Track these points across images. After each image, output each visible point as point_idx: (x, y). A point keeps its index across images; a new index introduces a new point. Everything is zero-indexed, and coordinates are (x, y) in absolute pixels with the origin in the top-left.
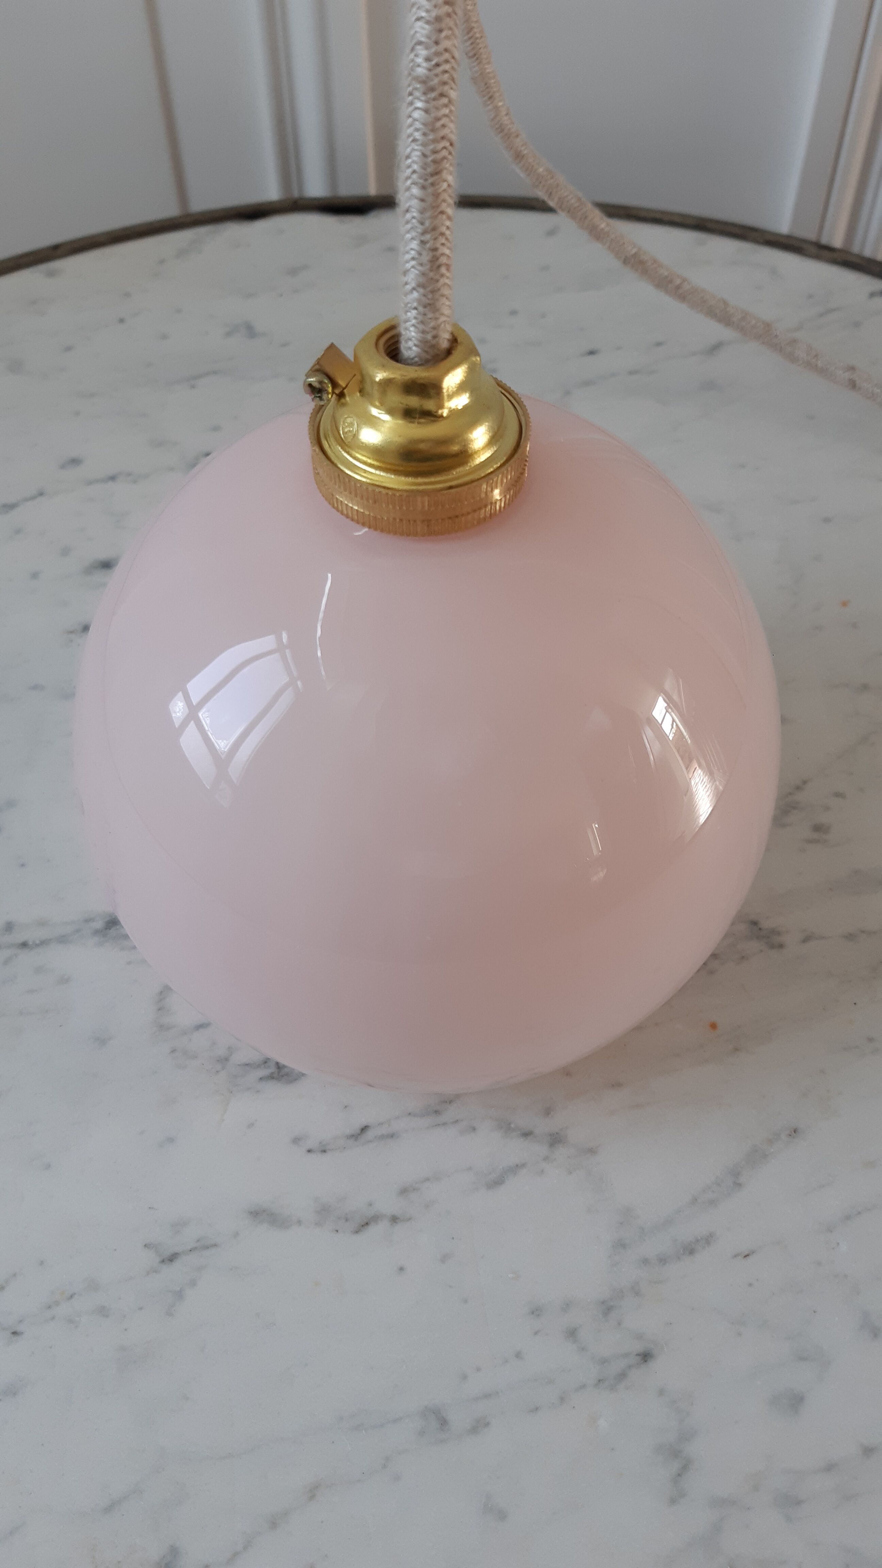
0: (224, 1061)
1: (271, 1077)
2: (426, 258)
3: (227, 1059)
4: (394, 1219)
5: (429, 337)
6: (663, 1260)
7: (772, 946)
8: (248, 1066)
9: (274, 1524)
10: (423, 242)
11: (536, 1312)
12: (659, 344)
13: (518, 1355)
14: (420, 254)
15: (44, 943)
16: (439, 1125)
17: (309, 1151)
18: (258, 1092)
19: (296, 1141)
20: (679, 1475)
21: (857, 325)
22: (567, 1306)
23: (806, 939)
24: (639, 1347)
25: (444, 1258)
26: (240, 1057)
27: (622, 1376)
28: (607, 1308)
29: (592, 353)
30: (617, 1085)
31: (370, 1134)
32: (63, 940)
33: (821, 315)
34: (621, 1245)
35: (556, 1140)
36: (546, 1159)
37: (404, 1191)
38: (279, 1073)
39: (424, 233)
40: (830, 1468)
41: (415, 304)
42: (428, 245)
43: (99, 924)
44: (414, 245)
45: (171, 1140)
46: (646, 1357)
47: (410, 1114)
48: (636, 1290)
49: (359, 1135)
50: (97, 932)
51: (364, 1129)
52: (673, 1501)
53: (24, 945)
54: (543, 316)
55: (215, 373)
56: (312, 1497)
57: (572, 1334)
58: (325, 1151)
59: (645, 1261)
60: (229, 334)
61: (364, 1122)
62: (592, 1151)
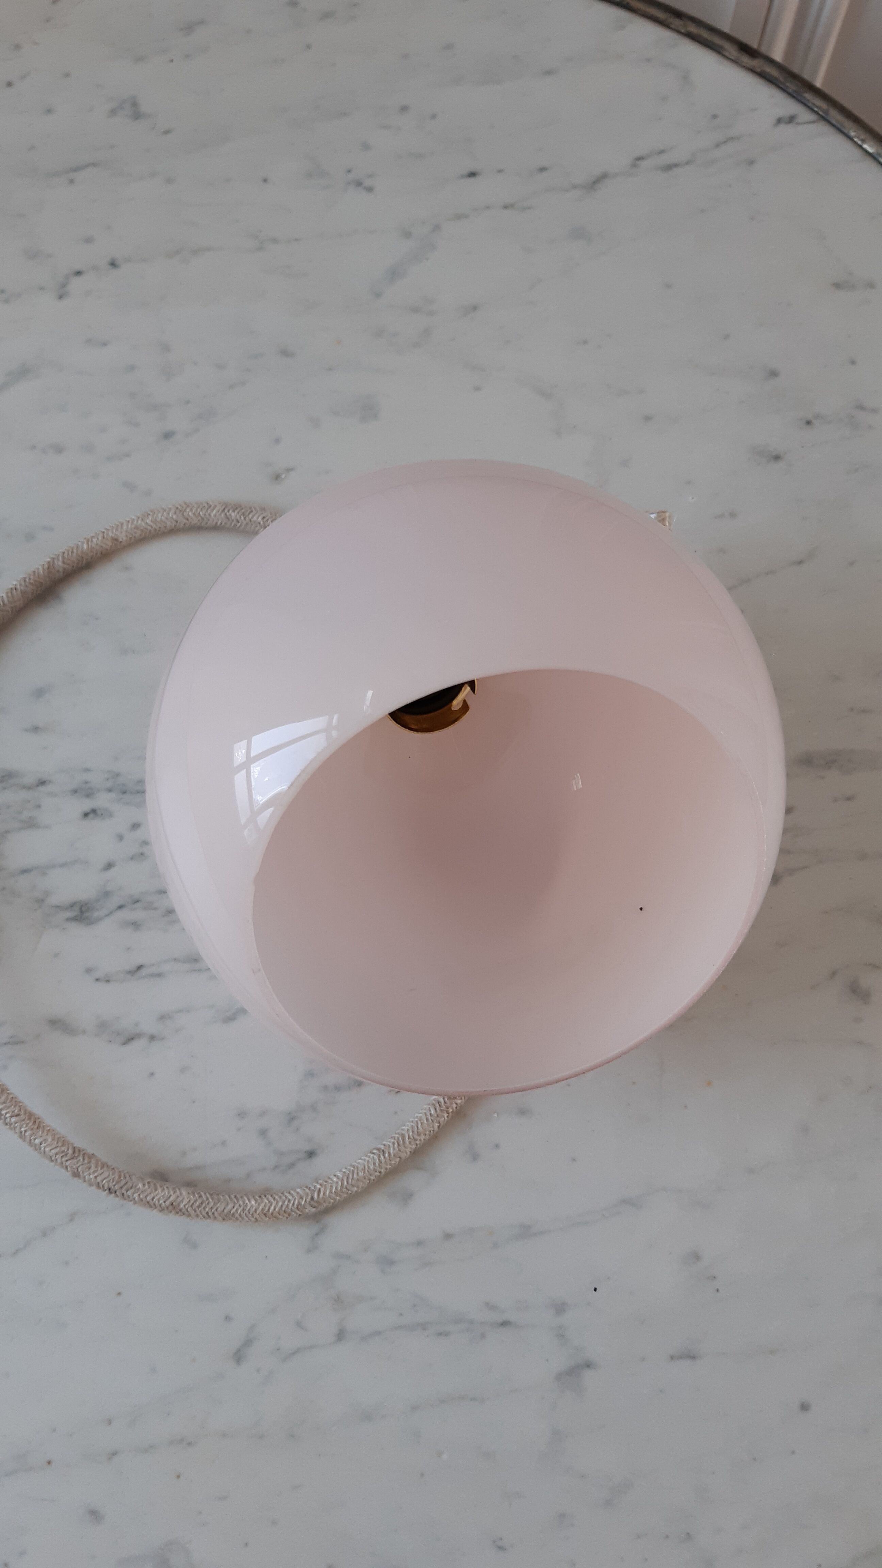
0: (40, 901)
1: (74, 919)
3: (43, 901)
4: (152, 1038)
6: (338, 1088)
8: (59, 908)
9: (45, 1234)
11: (242, 1115)
12: (542, 169)
13: (224, 1143)
17: (97, 980)
18: (64, 929)
19: (89, 971)
20: (317, 1234)
21: (751, 163)
22: (263, 1114)
24: (308, 1147)
25: (183, 1070)
26: (53, 900)
27: (292, 1165)
28: (291, 1118)
29: (472, 174)
31: (143, 972)
33: (718, 145)
34: (310, 1074)
37: (162, 1018)
38: (81, 916)
40: (419, 1243)
46: (311, 1154)
47: (174, 959)
48: (314, 1108)
49: (135, 971)
51: (140, 968)
52: (309, 1251)
54: (434, 117)
55: (94, 165)
56: (72, 1220)
57: (263, 1133)
58: (108, 981)
59: (325, 1088)
60: (113, 112)
61: (140, 961)
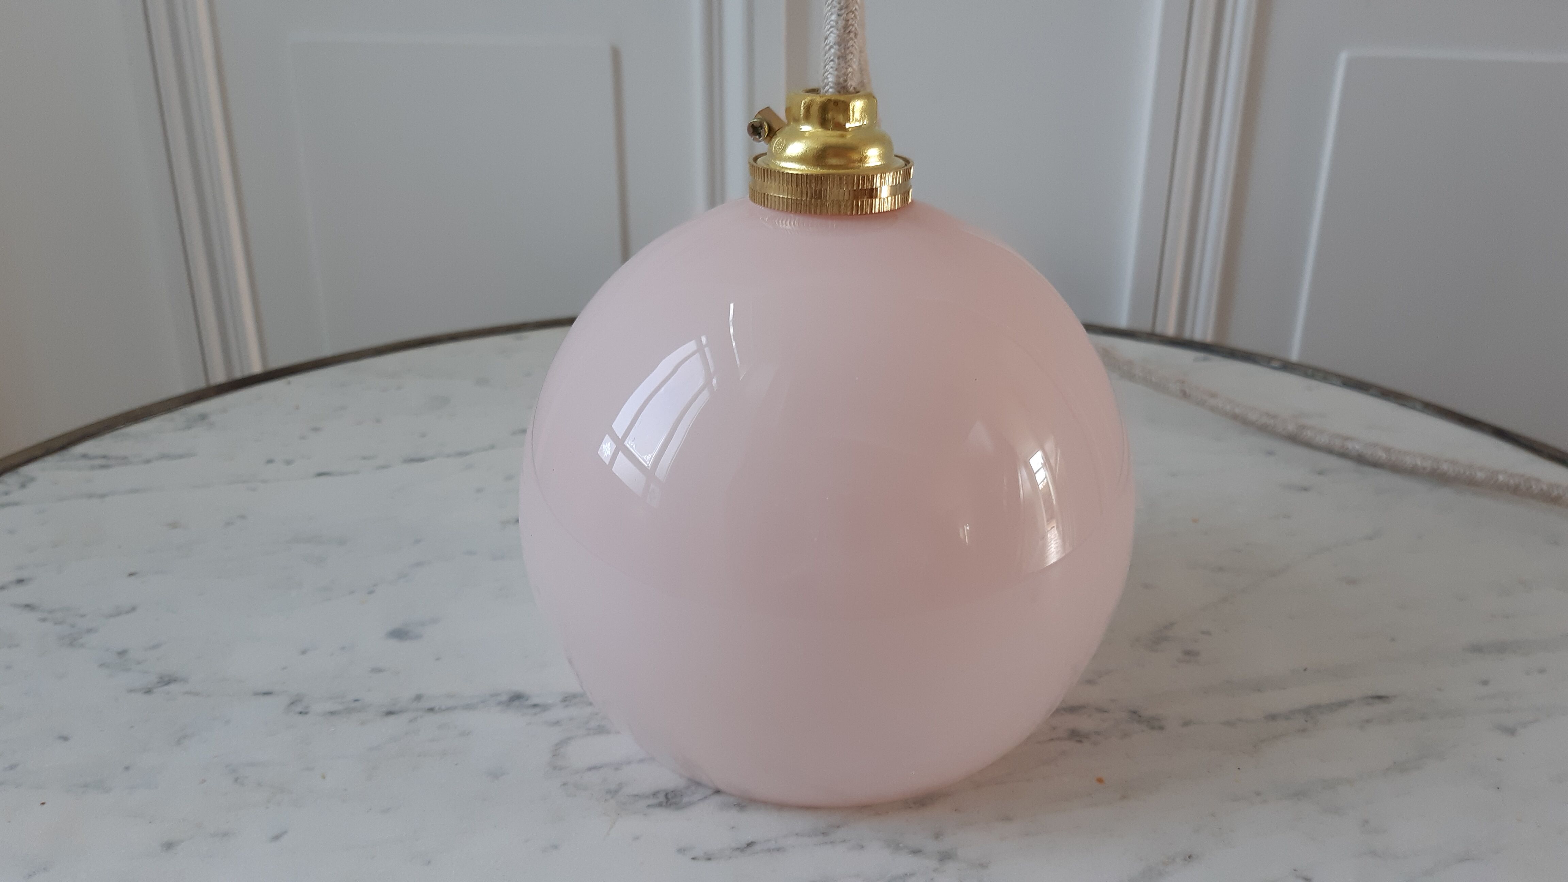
0: (614, 792)
1: (660, 805)
2: (841, 23)
3: (617, 791)
5: (841, 80)
7: (1153, 728)
8: (638, 796)
10: (839, 15)
14: (837, 23)
15: (449, 709)
16: (826, 843)
17: (693, 859)
18: (645, 815)
19: (681, 851)
23: (1186, 724)
26: (630, 790)
30: (1007, 819)
31: (757, 848)
32: (469, 707)
35: (945, 857)
36: (935, 870)
38: (667, 802)
39: (840, 9)
41: (832, 58)
42: (842, 17)
43: (504, 698)
44: (834, 17)
45: (556, 847)
47: (797, 834)
49: (745, 848)
50: (500, 703)
51: (750, 844)
53: (431, 710)
58: (709, 859)
61: (749, 838)
62: (983, 866)
